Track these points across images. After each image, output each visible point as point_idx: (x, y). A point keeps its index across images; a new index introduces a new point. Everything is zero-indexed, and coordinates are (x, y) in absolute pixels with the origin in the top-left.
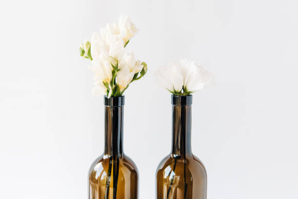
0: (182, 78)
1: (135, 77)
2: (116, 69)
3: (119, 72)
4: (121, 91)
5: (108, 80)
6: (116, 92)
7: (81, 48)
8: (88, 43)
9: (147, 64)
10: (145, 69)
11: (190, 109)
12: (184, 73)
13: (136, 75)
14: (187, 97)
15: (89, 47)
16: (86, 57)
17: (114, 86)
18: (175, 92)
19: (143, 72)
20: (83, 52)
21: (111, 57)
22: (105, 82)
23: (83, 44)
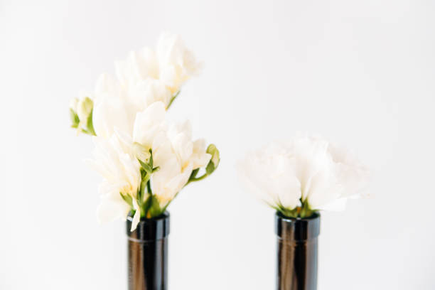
0: (299, 185)
1: (193, 177)
2: (148, 169)
3: (155, 173)
4: (161, 206)
5: (131, 189)
6: (152, 210)
7: (72, 110)
8: (88, 101)
9: (219, 150)
10: (215, 161)
11: (315, 247)
12: (303, 173)
13: (195, 172)
14: (310, 222)
15: (89, 111)
16: (84, 131)
17: (145, 197)
18: (283, 209)
19: (211, 167)
20: (77, 120)
21: (136, 143)
22: (125, 194)
23: (77, 100)
